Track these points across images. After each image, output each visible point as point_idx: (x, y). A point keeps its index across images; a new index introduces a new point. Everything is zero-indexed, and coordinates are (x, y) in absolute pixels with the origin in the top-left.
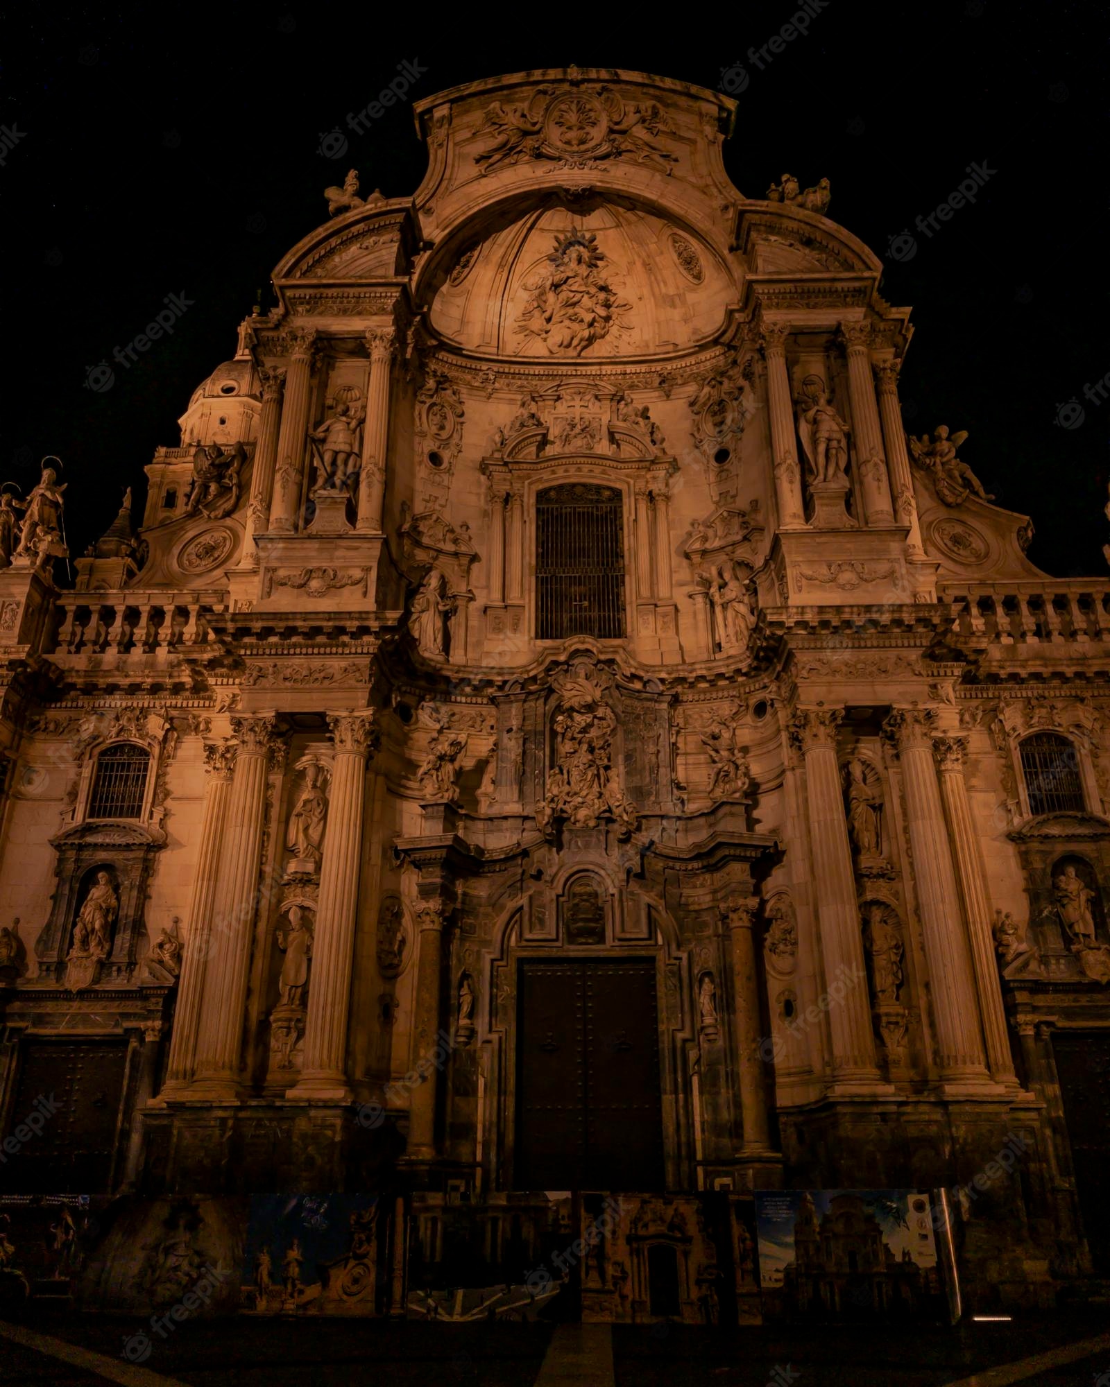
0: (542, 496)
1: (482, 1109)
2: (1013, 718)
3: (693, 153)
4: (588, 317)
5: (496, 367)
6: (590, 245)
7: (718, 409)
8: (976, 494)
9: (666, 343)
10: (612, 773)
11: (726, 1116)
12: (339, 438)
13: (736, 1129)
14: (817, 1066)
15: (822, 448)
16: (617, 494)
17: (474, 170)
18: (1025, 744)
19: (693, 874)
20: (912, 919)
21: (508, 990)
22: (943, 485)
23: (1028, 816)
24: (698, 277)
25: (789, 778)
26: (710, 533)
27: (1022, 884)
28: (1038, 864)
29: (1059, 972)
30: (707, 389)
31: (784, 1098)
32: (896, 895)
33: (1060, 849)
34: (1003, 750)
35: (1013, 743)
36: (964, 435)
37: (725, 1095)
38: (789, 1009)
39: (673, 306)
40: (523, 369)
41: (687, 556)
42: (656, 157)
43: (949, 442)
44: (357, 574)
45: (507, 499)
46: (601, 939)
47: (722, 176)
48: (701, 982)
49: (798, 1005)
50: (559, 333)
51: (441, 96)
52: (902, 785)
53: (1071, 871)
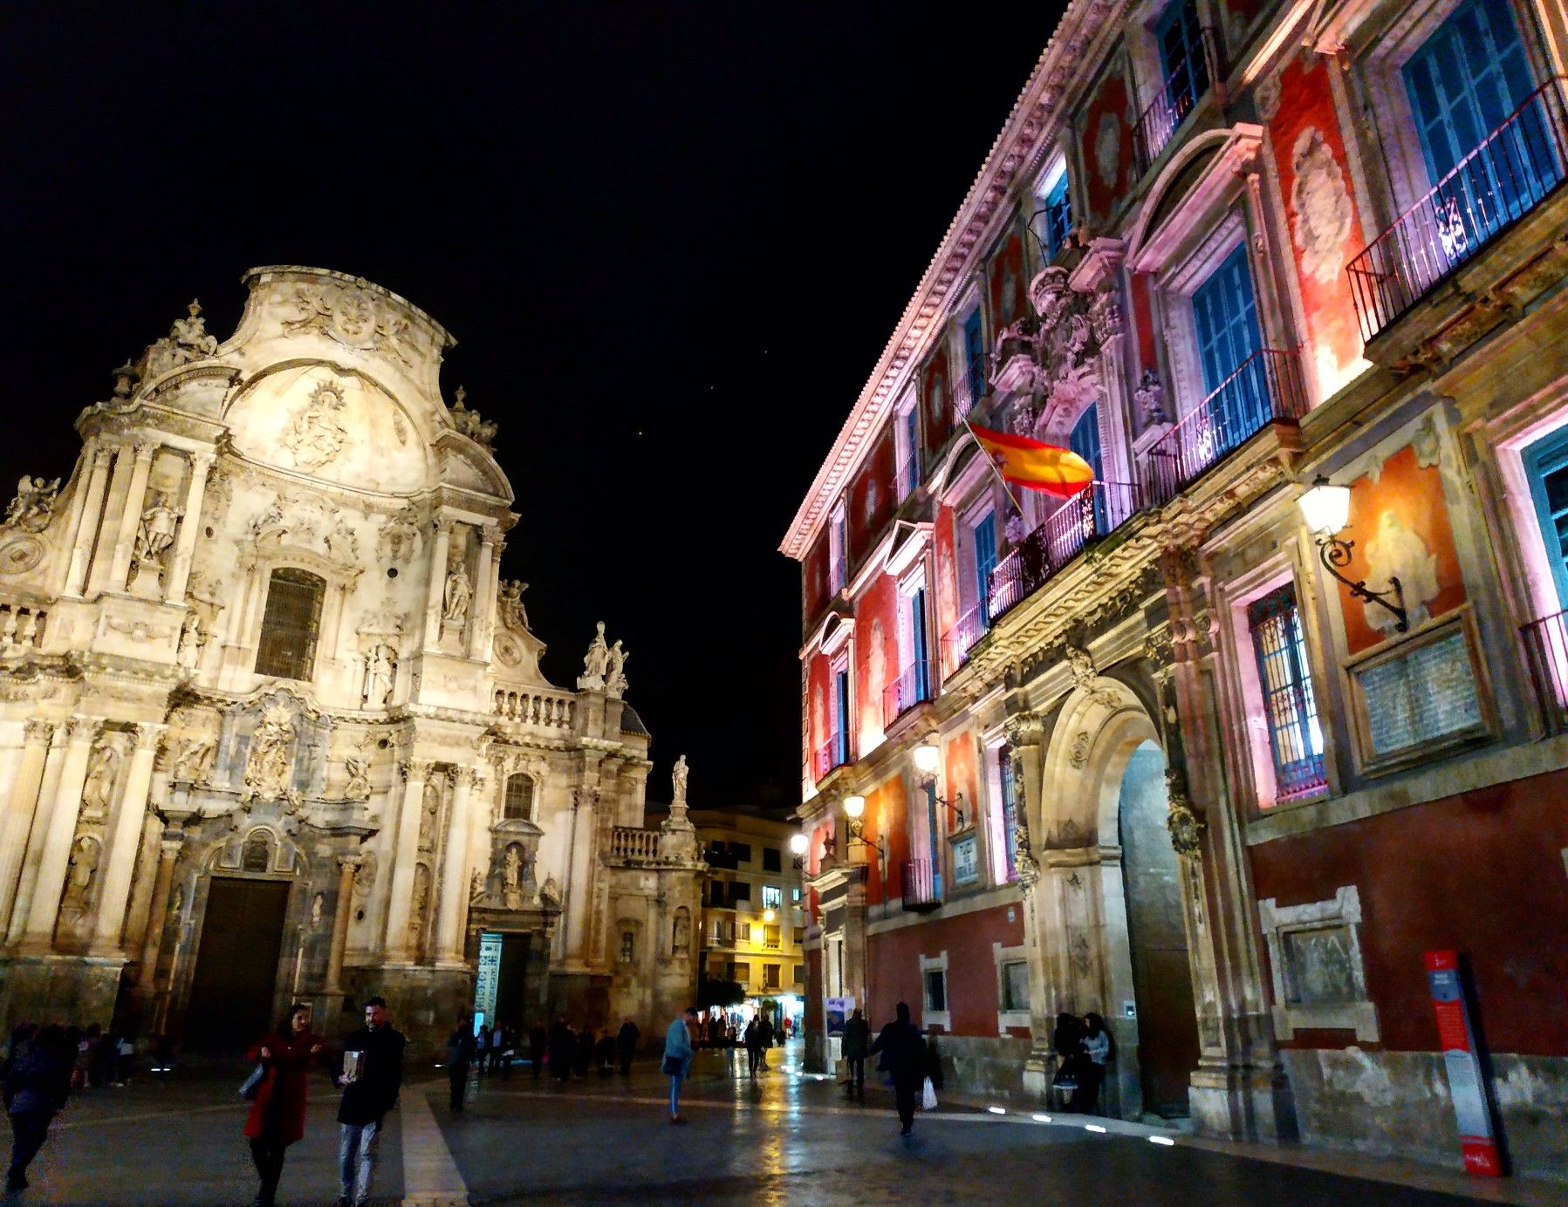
0: (275, 573)
1: (176, 962)
2: (509, 765)
3: (423, 363)
4: (328, 450)
5: (259, 469)
6: (338, 395)
7: (397, 540)
8: (523, 624)
9: (372, 480)
10: (287, 768)
11: (316, 970)
12: (162, 525)
13: (323, 976)
14: (371, 948)
15: (455, 600)
16: (323, 581)
17: (279, 329)
18: (511, 778)
19: (324, 836)
20: (436, 874)
21: (205, 894)
22: (508, 616)
23: (502, 819)
24: (403, 443)
25: (393, 791)
26: (375, 621)
27: (489, 855)
28: (500, 846)
29: (495, 903)
30: (392, 524)
31: (348, 962)
32: (431, 860)
33: (513, 838)
34: (499, 781)
35: (505, 777)
36: (527, 586)
37: (318, 958)
38: (361, 915)
39: (382, 455)
40: (276, 474)
41: (358, 633)
42: (400, 360)
43: (518, 587)
44: (167, 631)
45: (252, 570)
46: (263, 868)
47: (436, 389)
48: (315, 897)
49: (367, 914)
50: (306, 454)
51: (269, 269)
52: (451, 803)
53: (514, 850)
